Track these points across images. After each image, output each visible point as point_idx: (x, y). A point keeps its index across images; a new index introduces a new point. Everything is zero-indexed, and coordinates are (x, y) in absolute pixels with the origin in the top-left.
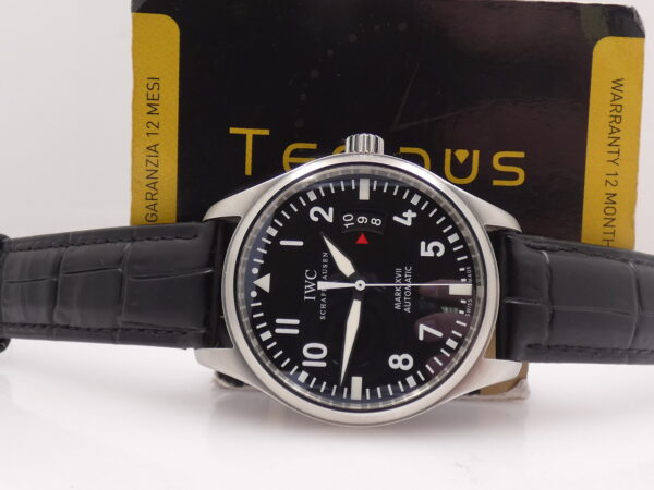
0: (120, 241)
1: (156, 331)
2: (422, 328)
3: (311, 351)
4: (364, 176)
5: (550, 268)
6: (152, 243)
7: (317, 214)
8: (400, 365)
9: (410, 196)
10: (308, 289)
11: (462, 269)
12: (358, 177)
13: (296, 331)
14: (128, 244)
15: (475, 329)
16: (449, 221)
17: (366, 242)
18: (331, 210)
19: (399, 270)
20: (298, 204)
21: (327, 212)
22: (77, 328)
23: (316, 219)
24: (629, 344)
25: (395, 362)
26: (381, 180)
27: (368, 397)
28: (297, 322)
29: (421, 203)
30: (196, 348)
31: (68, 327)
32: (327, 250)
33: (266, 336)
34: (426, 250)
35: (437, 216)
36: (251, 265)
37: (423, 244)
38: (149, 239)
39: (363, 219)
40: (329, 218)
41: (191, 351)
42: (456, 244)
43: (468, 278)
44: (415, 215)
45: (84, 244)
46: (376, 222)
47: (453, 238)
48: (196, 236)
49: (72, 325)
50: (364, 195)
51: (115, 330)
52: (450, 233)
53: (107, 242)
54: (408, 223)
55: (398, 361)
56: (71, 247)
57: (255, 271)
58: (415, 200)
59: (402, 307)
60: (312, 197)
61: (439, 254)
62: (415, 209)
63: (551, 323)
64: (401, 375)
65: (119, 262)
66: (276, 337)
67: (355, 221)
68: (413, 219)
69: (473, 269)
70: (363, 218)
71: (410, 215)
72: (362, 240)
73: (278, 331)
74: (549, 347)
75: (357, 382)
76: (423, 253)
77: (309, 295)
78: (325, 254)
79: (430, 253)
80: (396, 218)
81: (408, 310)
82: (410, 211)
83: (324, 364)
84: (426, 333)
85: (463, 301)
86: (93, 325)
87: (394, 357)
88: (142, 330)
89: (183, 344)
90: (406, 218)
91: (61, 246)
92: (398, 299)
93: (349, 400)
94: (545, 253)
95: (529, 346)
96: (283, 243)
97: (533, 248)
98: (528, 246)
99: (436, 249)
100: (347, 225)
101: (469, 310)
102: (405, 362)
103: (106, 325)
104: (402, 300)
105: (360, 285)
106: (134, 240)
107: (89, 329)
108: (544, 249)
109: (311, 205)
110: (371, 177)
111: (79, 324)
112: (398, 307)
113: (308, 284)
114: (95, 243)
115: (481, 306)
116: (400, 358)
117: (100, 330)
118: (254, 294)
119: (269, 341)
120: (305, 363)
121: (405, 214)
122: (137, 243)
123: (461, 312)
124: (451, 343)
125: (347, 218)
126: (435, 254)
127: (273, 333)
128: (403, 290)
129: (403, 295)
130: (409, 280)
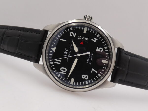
0: (21, 30)
1: (25, 56)
2: (93, 69)
3: (62, 69)
4: (86, 27)
5: (130, 60)
6: (28, 33)
7: (72, 34)
8: (85, 78)
9: (97, 34)
10: (65, 53)
11: (106, 56)
12: (84, 26)
13: (60, 63)
14: (22, 32)
15: (106, 73)
16: (106, 43)
18: (75, 34)
20: (67, 30)
21: (74, 34)
22: (6, 51)
23: (71, 35)
24: (145, 84)
25: (84, 77)
26: (90, 28)
27: (75, 84)
28: (60, 61)
29: (99, 37)
30: (34, 62)
31: (4, 50)
32: (72, 44)
33: (52, 63)
34: (98, 49)
35: (103, 41)
36: (51, 44)
37: (98, 47)
38: (28, 32)
39: (83, 38)
40: (75, 36)
41: (32, 63)
43: (107, 59)
44: (97, 39)
45: (11, 29)
46: (87, 39)
47: (106, 48)
48: (39, 33)
49: (5, 49)
50: (85, 31)
51: (15, 53)
52: (105, 46)
53: (17, 30)
54: (95, 41)
56: (8, 30)
57: (52, 46)
59: (89, 63)
60: (71, 29)
61: (101, 51)
63: (127, 75)
64: (84, 80)
65: (19, 36)
66: (54, 64)
67: (81, 38)
69: (109, 57)
70: (83, 37)
71: (96, 39)
72: (82, 43)
73: (55, 62)
74: (125, 81)
75: (73, 80)
76: (97, 50)
77: (65, 55)
78: (71, 45)
79: (99, 50)
80: (92, 39)
81: (90, 64)
82: (96, 38)
83: (65, 73)
84: (93, 71)
85: (105, 65)
86: (10, 50)
87: (83, 75)
88: (21, 55)
89: (31, 61)
90: (95, 40)
91: (6, 29)
92: (88, 61)
93: (69, 84)
94: (129, 57)
95: (119, 80)
96: (61, 40)
97: (126, 54)
98: (125, 54)
99: (101, 50)
100: (79, 39)
101: (106, 67)
102: (86, 77)
103: (13, 51)
104: (89, 61)
105: (79, 55)
106: (24, 31)
107: (8, 51)
108: (129, 55)
109: (71, 31)
110: (88, 27)
111: (6, 50)
112: (87, 62)
113: (65, 52)
114: (14, 30)
115: (109, 67)
116: (85, 76)
117: (11, 52)
118: (51, 52)
119: (52, 65)
121: (94, 39)
122: (24, 32)
123: (104, 67)
124: (99, 75)
125: (79, 37)
126: (100, 51)
127: (54, 63)
128: (90, 59)
129: (89, 60)
130: (92, 56)
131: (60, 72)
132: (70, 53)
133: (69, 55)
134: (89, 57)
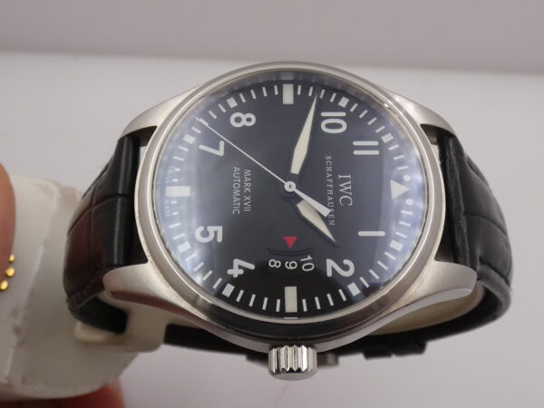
2: (220, 152)
3: (339, 126)
4: (292, 315)
7: (346, 268)
8: (244, 117)
9: (235, 294)
10: (348, 185)
11: (176, 213)
12: (299, 314)
13: (356, 143)
17: (286, 238)
18: (329, 274)
19: (247, 210)
20: (370, 278)
21: (333, 270)
23: (346, 262)
25: (249, 120)
27: (276, 87)
28: (356, 152)
29: (222, 286)
32: (329, 227)
33: (387, 138)
34: (216, 233)
37: (220, 239)
39: (291, 266)
40: (330, 263)
43: (170, 205)
44: (230, 272)
46: (275, 263)
47: (184, 247)
54: (237, 262)
55: (246, 120)
57: (410, 202)
58: (229, 290)
59: (242, 172)
60: (353, 288)
61: (200, 229)
62: (229, 279)
64: (242, 108)
66: (377, 137)
67: (300, 264)
68: (232, 267)
70: (291, 268)
71: (235, 272)
72: (290, 241)
73: (376, 143)
75: (288, 99)
76: (219, 229)
78: (332, 224)
79: (211, 229)
80: (251, 266)
81: (237, 169)
82: (236, 276)
84: (217, 148)
85: (176, 180)
87: (251, 124)
90: (240, 267)
92: (247, 179)
93: (295, 82)
96: (382, 234)
99: (205, 234)
101: (169, 171)
104: (243, 179)
105: (290, 186)
109: (354, 278)
110: (283, 314)
113: (348, 190)
116: (244, 123)
118: (407, 178)
119: (384, 133)
121: (241, 272)
123: (178, 170)
124: (190, 139)
125: (310, 267)
126: (206, 229)
127: (381, 142)
128: (242, 189)
129: (242, 183)
130: (235, 200)
131: (343, 114)
132: (331, 192)
133: (330, 183)
134: (247, 194)
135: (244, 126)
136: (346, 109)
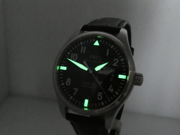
2: (77, 90)
3: (75, 56)
4: (127, 77)
7: (116, 61)
9: (118, 92)
11: (92, 105)
12: (127, 75)
13: (81, 52)
18: (117, 65)
20: (120, 55)
21: (116, 64)
23: (114, 60)
27: (60, 71)
28: (84, 52)
29: (115, 95)
34: (100, 94)
35: (110, 99)
37: (102, 93)
40: (114, 65)
42: (101, 104)
43: (89, 106)
44: (112, 92)
46: (111, 79)
50: (120, 77)
52: (104, 103)
54: (109, 90)
55: (69, 81)
58: (117, 93)
60: (122, 60)
61: (98, 98)
62: (114, 92)
64: (65, 82)
67: (113, 73)
68: (110, 91)
70: (113, 75)
71: (112, 90)
73: (82, 47)
75: (65, 68)
77: (91, 56)
80: (111, 86)
81: (83, 86)
82: (113, 91)
84: (75, 90)
87: (70, 80)
90: (111, 89)
93: (60, 65)
96: (108, 50)
99: (100, 97)
102: (68, 83)
105: (91, 72)
109: (119, 59)
110: (126, 80)
113: (95, 56)
116: (69, 82)
118: (94, 40)
119: (80, 44)
120: (72, 54)
121: (112, 89)
123: (80, 102)
124: (71, 98)
125: (114, 70)
127: (82, 45)
135: (71, 82)
136: (71, 53)
